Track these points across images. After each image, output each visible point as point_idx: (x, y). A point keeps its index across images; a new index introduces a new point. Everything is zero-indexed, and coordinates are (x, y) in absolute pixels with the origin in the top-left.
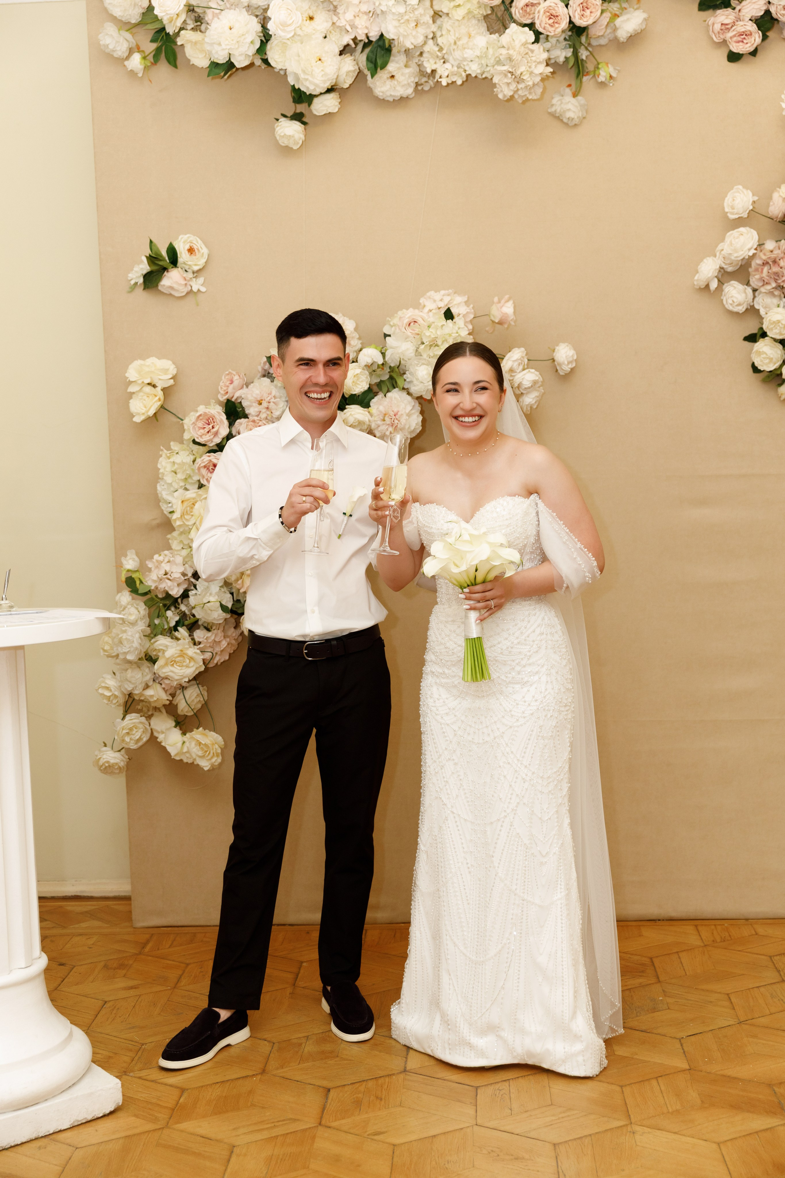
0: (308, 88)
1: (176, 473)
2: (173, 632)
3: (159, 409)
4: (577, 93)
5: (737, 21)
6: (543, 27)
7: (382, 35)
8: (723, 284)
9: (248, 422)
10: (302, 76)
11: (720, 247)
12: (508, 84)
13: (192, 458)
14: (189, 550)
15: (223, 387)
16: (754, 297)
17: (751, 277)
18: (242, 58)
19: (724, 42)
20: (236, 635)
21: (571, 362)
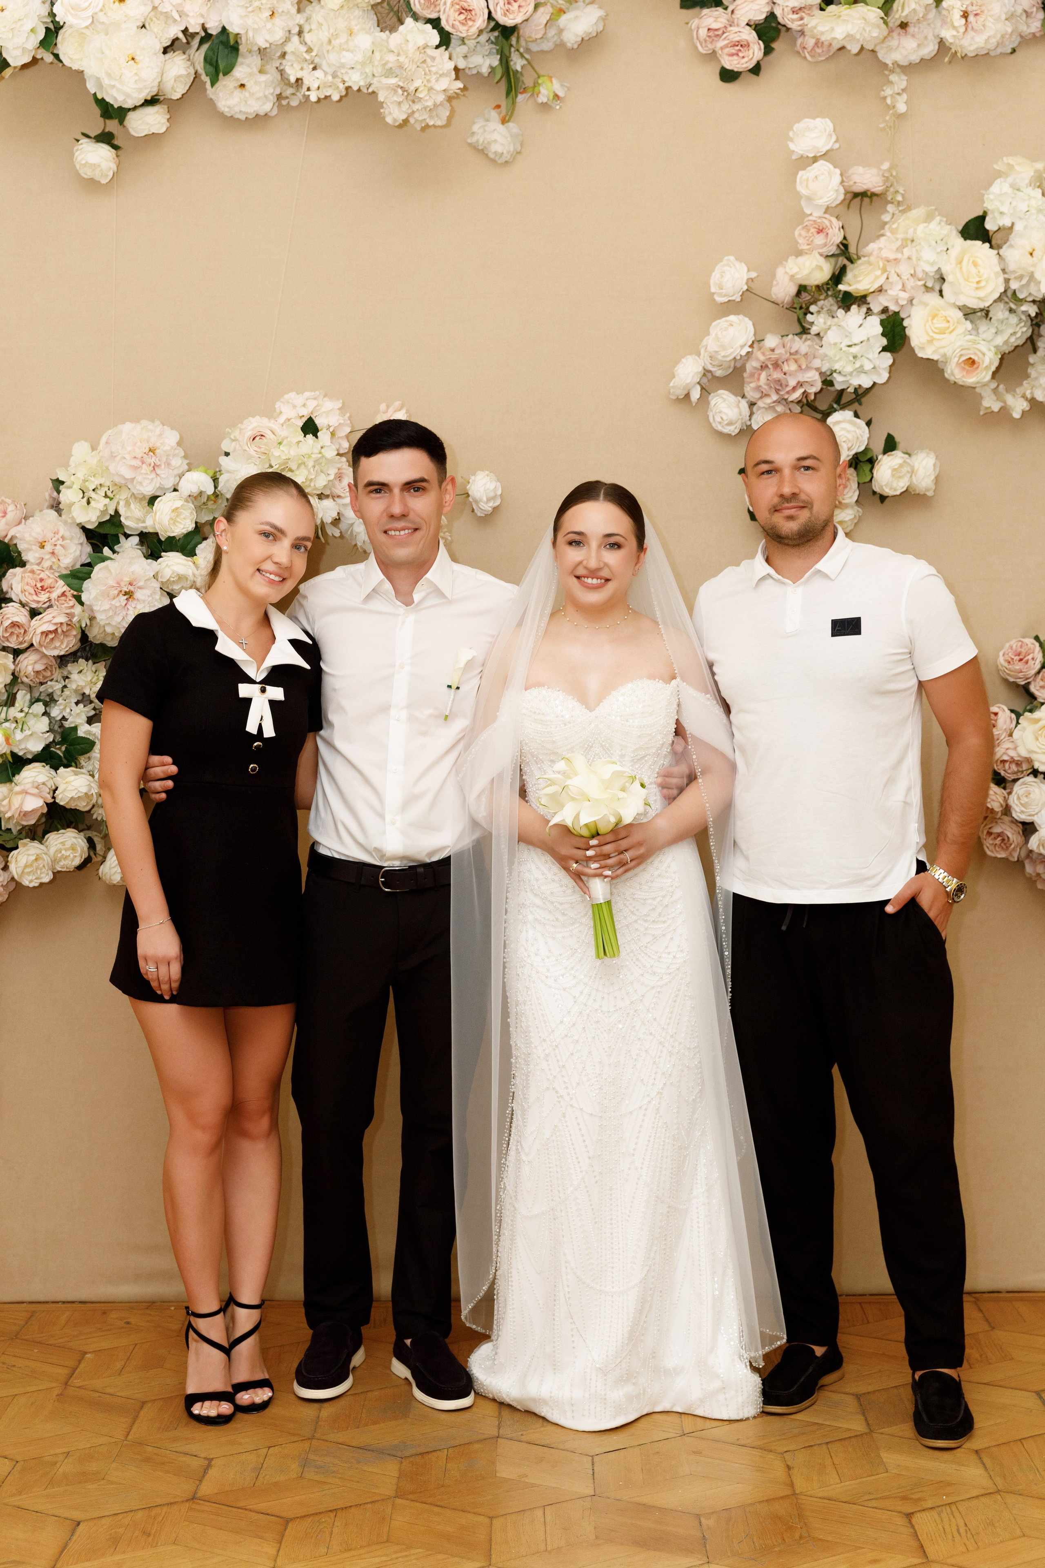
0: (115, 99)
4: (507, 118)
5: (731, 26)
6: (451, 24)
7: (224, 28)
8: (710, 394)
9: (24, 572)
10: (106, 81)
11: (704, 342)
12: (400, 103)
16: (752, 414)
17: (746, 385)
18: (18, 52)
19: (713, 55)
20: (3, 881)
21: (494, 498)
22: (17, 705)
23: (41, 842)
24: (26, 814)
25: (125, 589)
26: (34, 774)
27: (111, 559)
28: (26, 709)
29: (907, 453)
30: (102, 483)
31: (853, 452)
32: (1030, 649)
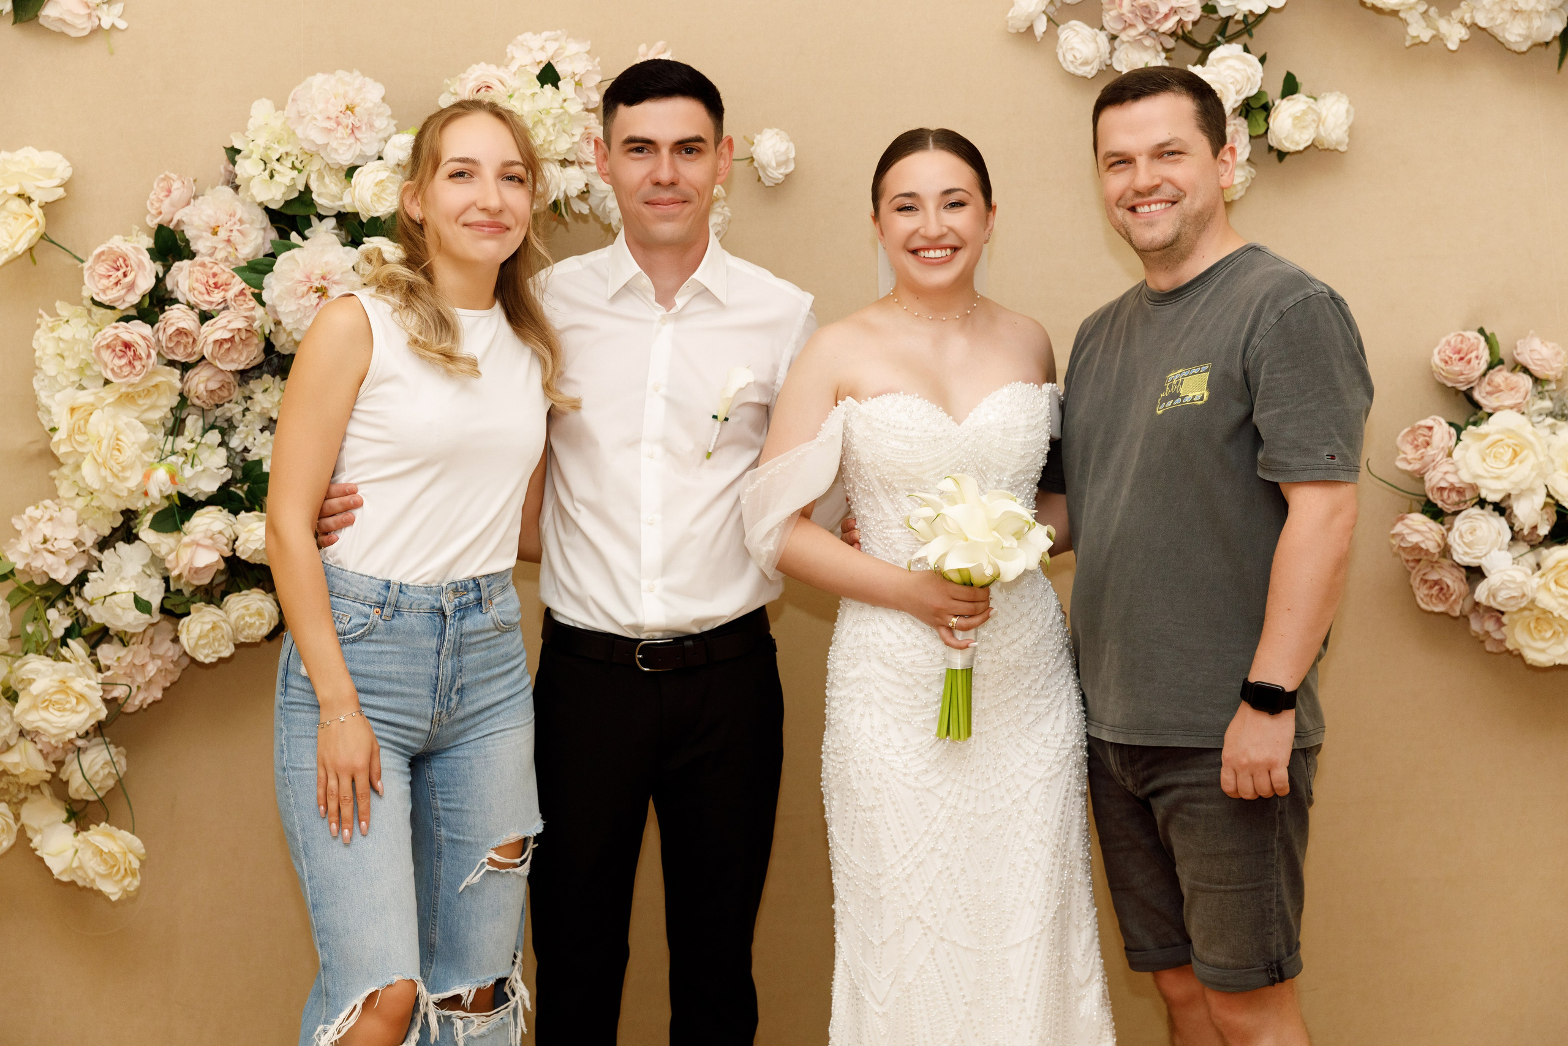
1: (63, 357)
2: (59, 648)
3: (38, 241)
8: (1058, 26)
9: (193, 266)
13: (93, 329)
14: (89, 498)
15: (154, 203)
16: (1113, 51)
17: (1104, 14)
20: (173, 656)
21: (786, 163)
22: (186, 433)
23: (219, 607)
24: (197, 571)
25: (317, 284)
26: (208, 521)
27: (300, 247)
28: (197, 439)
29: (1311, 97)
30: (288, 150)
31: (1243, 96)
32: (1473, 345)
